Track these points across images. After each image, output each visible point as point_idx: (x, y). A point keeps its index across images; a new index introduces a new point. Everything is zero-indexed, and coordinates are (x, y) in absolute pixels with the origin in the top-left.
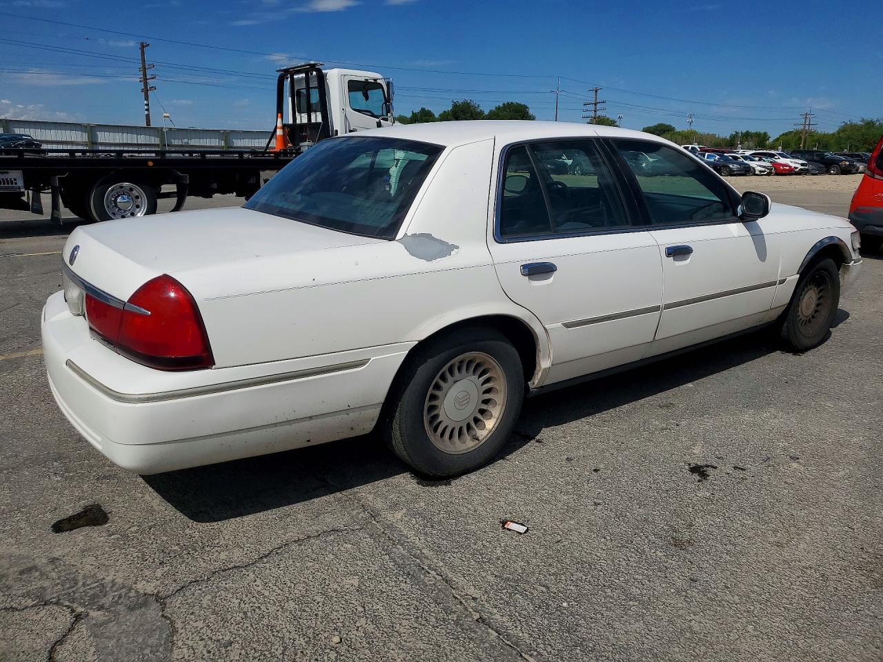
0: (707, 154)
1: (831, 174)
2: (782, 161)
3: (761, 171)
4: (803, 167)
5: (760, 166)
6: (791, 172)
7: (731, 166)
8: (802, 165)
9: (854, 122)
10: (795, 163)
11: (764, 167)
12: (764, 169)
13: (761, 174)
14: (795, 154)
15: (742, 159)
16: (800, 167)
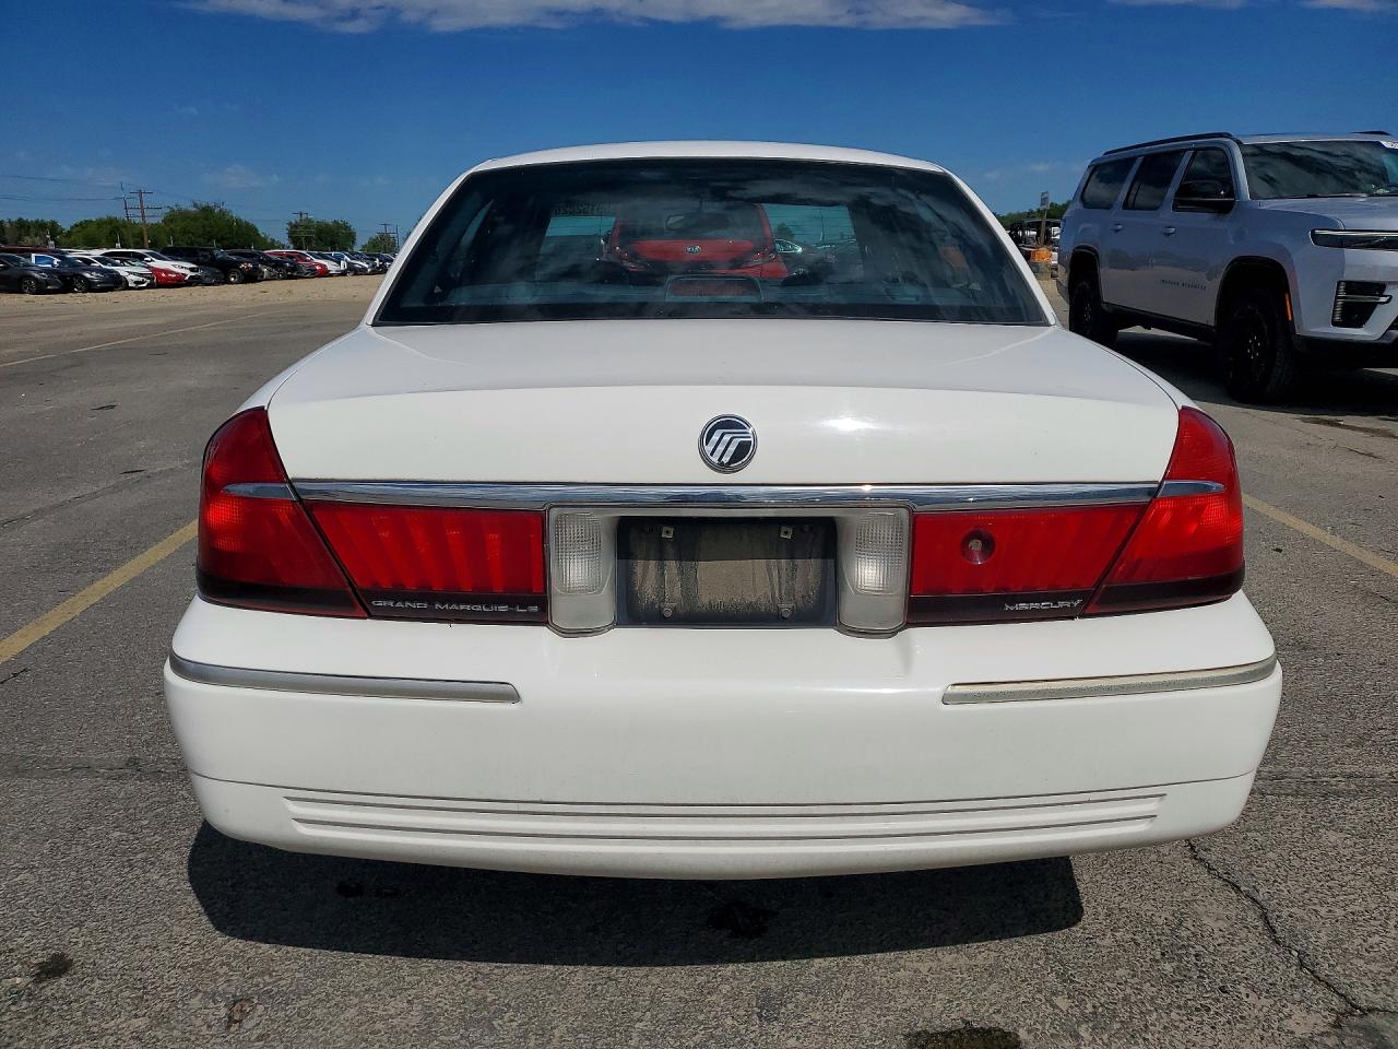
0: (33, 255)
1: (231, 283)
2: (158, 264)
3: (136, 283)
4: (193, 274)
5: (134, 274)
6: (179, 282)
7: (88, 275)
8: (192, 270)
9: (184, 207)
10: (181, 268)
11: (141, 275)
12: (141, 279)
13: (138, 286)
14: (173, 254)
15: (98, 264)
16: (189, 274)
